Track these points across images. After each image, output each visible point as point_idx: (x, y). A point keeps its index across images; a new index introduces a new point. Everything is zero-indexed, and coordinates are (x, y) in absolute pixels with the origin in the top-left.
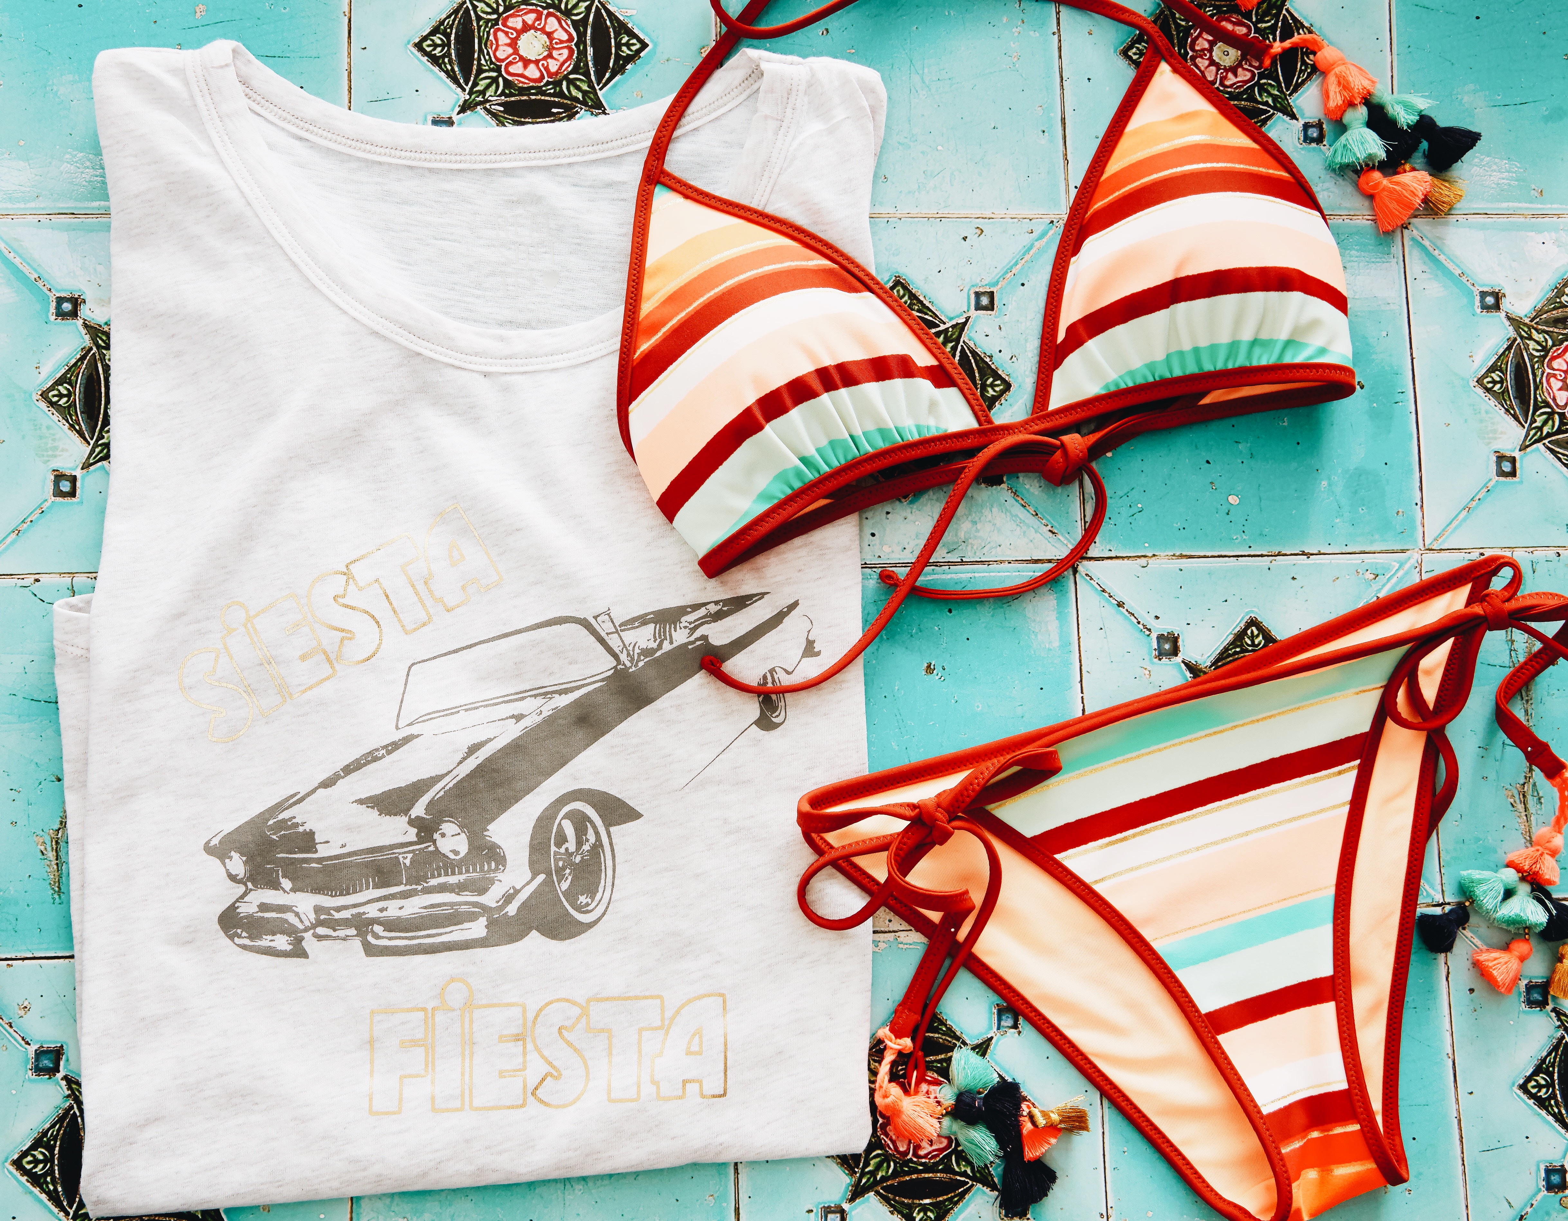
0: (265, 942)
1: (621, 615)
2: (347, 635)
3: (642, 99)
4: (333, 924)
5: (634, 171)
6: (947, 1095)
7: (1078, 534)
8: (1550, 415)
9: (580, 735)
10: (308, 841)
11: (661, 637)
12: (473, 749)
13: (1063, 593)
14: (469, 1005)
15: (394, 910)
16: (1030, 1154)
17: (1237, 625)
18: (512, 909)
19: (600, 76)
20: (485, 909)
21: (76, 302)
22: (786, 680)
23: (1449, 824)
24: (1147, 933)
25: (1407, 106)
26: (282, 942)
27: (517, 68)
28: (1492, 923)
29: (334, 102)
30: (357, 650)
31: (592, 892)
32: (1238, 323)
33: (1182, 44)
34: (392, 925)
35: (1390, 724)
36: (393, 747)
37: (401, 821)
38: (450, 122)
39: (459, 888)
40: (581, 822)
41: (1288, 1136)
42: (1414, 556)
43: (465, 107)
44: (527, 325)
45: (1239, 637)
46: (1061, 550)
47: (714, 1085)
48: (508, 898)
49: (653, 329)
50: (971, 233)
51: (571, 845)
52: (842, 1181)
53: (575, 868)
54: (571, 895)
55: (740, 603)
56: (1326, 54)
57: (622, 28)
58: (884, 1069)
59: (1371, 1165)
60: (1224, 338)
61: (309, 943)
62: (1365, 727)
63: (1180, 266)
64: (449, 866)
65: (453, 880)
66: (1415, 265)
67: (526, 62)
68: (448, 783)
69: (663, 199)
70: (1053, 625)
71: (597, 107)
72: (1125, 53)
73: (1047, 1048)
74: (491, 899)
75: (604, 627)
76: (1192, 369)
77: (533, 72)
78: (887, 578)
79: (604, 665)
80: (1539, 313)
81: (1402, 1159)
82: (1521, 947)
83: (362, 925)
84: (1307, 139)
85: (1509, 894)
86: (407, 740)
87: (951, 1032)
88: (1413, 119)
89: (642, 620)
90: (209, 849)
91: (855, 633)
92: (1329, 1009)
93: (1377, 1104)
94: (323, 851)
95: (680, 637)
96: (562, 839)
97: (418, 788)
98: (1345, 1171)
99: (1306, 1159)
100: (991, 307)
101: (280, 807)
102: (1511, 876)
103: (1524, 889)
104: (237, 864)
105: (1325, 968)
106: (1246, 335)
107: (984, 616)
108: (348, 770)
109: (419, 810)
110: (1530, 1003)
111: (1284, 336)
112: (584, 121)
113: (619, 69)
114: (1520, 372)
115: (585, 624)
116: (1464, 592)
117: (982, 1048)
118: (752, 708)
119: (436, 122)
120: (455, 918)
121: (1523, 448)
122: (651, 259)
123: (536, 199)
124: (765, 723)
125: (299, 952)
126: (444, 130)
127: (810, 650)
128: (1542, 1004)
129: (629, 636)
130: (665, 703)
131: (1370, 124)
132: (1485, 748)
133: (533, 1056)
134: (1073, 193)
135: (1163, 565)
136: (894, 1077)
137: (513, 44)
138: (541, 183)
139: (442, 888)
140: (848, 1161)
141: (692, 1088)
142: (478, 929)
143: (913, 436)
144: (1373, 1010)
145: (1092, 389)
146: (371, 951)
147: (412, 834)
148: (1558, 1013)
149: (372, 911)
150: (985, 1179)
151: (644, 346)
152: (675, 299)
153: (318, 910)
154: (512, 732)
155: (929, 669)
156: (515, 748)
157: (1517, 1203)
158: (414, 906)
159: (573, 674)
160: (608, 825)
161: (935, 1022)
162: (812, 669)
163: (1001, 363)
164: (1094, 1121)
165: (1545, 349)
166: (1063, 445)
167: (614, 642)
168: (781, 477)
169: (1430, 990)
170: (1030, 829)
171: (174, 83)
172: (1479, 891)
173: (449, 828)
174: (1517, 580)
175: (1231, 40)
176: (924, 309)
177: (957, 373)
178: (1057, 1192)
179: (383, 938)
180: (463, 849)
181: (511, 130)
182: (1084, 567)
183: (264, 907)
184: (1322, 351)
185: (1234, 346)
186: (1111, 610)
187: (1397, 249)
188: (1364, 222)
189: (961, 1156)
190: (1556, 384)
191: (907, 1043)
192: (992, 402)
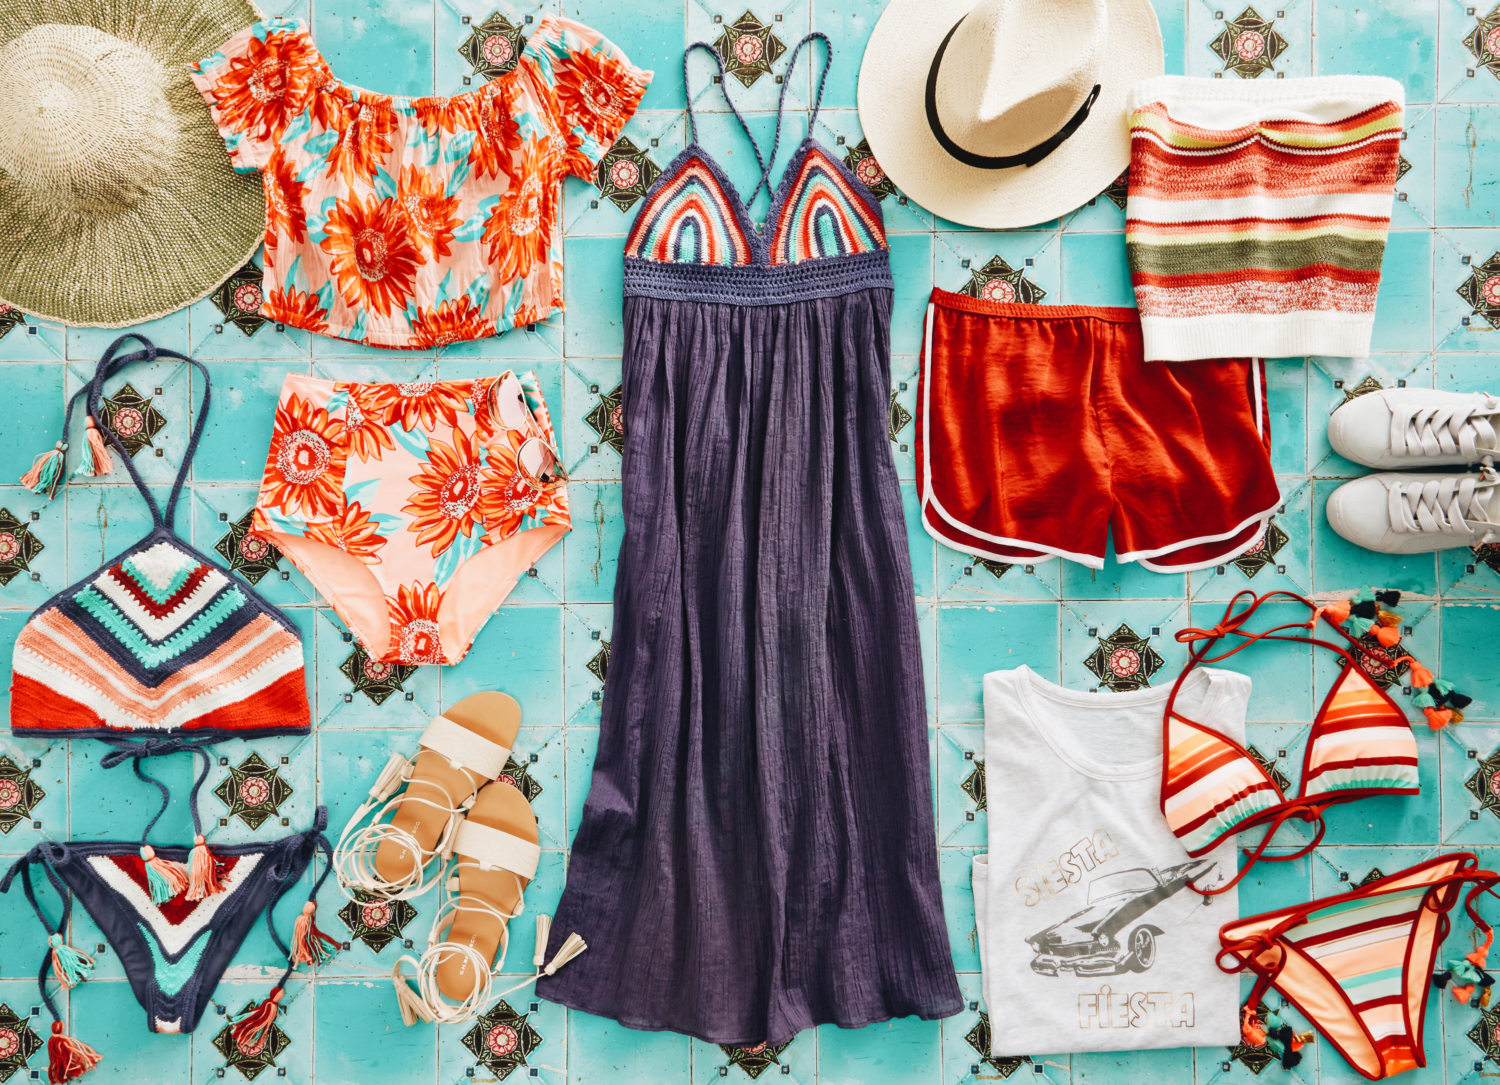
0: (1045, 971)
1: (1161, 869)
2: (1072, 874)
3: (1162, 682)
4: (1067, 966)
5: (1160, 709)
6: (1266, 1029)
7: (1313, 837)
8: (1492, 798)
9: (1144, 906)
10: (1059, 940)
11: (1173, 875)
12: (1111, 911)
13: (1307, 858)
14: (1110, 994)
15: (1086, 962)
16: (1294, 1050)
17: (1370, 870)
18: (1123, 963)
19: (1148, 673)
20: (1115, 963)
21: (971, 754)
22: (1212, 889)
23: (1445, 944)
24: (1334, 977)
25: (1445, 688)
26: (1050, 971)
27: (1119, 671)
28: (1459, 978)
29: (1056, 683)
30: (1074, 879)
31: (1148, 957)
32: (1379, 774)
33: (1359, 658)
34: (1086, 967)
35: (1425, 909)
36: (1087, 910)
37: (1089, 934)
38: (1096, 691)
39: (1106, 955)
40: (1145, 935)
41: (1384, 1049)
42: (1437, 847)
43: (1101, 685)
44: (1123, 763)
45: (1370, 875)
46: (1307, 843)
47: (1190, 1023)
48: (1122, 959)
49: (1175, 775)
50: (1278, 729)
51: (1142, 942)
52: (1228, 1054)
53: (1143, 950)
54: (1141, 958)
55: (1198, 863)
56: (1415, 665)
57: (1156, 656)
58: (1247, 1020)
59: (1413, 1061)
60: (1373, 778)
61: (1059, 972)
62: (1416, 908)
63: (1360, 754)
64: (1103, 948)
65: (1104, 953)
66: (1444, 741)
67: (1122, 669)
68: (1103, 922)
69: (1172, 722)
70: (1303, 869)
71: (1146, 684)
72: (1337, 662)
73: (1298, 1013)
74: (1116, 959)
75: (1155, 873)
76: (1360, 786)
77: (1124, 672)
78: (1245, 852)
79: (1154, 885)
80: (1490, 759)
81: (1424, 1059)
82: (1469, 989)
83: (1075, 967)
84: (1405, 693)
85: (1467, 969)
86: (1091, 908)
87: (1265, 1007)
88: (1446, 693)
89: (1168, 870)
90: (1026, 941)
91: (1235, 873)
92: (1400, 1007)
93: (1415, 1039)
94: (1064, 943)
95: (1179, 875)
96: (1139, 940)
97: (1094, 924)
98: (1404, 1062)
99: (1390, 1057)
100: (1284, 756)
101: (1050, 929)
102: (1467, 963)
103: (1472, 968)
104: (1036, 946)
105: (1399, 992)
106: (1381, 778)
107: (1279, 865)
108: (1072, 917)
109: (1095, 931)
110: (1473, 1006)
111: (1395, 779)
112: (1143, 691)
113: (1154, 671)
114: (1482, 781)
115: (1149, 871)
116: (1454, 864)
117: (1276, 1012)
118: (1201, 898)
119: (1091, 691)
120: (1105, 965)
121: (1481, 809)
122: (1171, 747)
123: (1126, 719)
124: (1206, 903)
125: (1055, 974)
126: (1093, 693)
127: (1220, 878)
128: (1477, 1007)
129: (1163, 876)
130: (1174, 897)
131: (1430, 692)
132: (1460, 916)
133: (1130, 1011)
134: (1316, 714)
135: (1344, 848)
136: (1250, 1023)
137: (1118, 662)
138: (1128, 713)
139: (1101, 955)
140: (1231, 1048)
141: (1184, 1024)
142: (1112, 969)
143: (1260, 809)
144: (1415, 1007)
145: (1322, 790)
146: (1078, 975)
147: (1092, 938)
148: (1483, 1010)
149: (1078, 962)
150: (1277, 1056)
151: (1171, 781)
152: (1183, 765)
153: (1062, 962)
154: (1122, 904)
155: (1259, 883)
156: (1124, 910)
157: (1464, 1074)
158: (1092, 962)
159: (1143, 886)
160: (1154, 935)
161: (1261, 1003)
162: (1221, 885)
163: (1288, 776)
164: (1315, 1040)
165: (1492, 773)
166: (1311, 811)
167: (1158, 878)
168: (1220, 829)
169: (1436, 1000)
170: (1294, 940)
171: (1010, 685)
172: (1456, 969)
173: (1103, 936)
174: (1476, 864)
175: (1377, 658)
176: (1261, 757)
177: (1274, 783)
178: (1302, 1062)
179: (1083, 971)
180: (1107, 943)
181: (1118, 694)
182: (1317, 848)
183: (1044, 960)
184: (1408, 783)
185: (1377, 781)
186: (1324, 864)
187: (1437, 734)
188: (1425, 724)
189: (1269, 1048)
190: (1495, 786)
191: (1254, 1012)
192: (1284, 790)
